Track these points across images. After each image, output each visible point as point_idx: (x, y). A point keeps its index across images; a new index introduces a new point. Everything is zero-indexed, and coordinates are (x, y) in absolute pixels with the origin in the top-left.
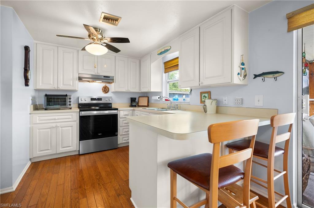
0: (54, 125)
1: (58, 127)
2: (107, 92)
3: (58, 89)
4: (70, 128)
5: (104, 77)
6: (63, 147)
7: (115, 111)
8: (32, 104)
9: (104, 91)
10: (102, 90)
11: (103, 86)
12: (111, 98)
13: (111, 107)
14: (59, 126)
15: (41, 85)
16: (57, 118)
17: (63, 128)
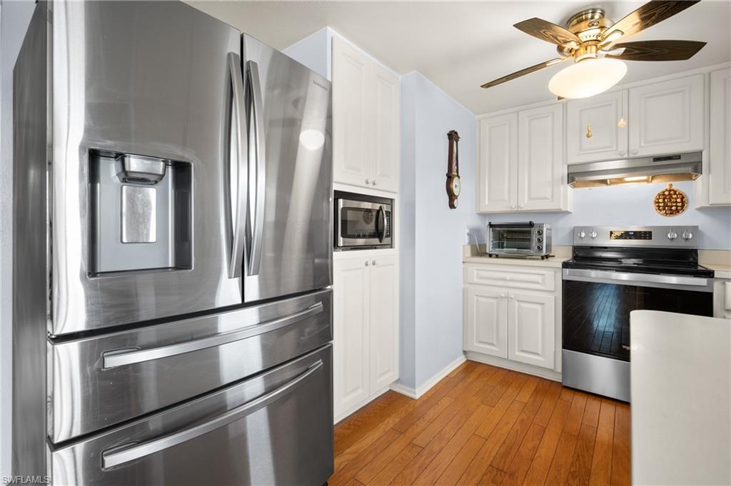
0: (503, 292)
1: (511, 298)
2: (677, 211)
3: (519, 209)
4: (539, 307)
5: (657, 159)
6: (523, 351)
7: (702, 282)
8: (469, 243)
9: (664, 207)
10: (653, 207)
11: (660, 190)
12: (695, 229)
13: (696, 264)
14: (513, 296)
15: (487, 203)
16: (508, 278)
17: (523, 305)
